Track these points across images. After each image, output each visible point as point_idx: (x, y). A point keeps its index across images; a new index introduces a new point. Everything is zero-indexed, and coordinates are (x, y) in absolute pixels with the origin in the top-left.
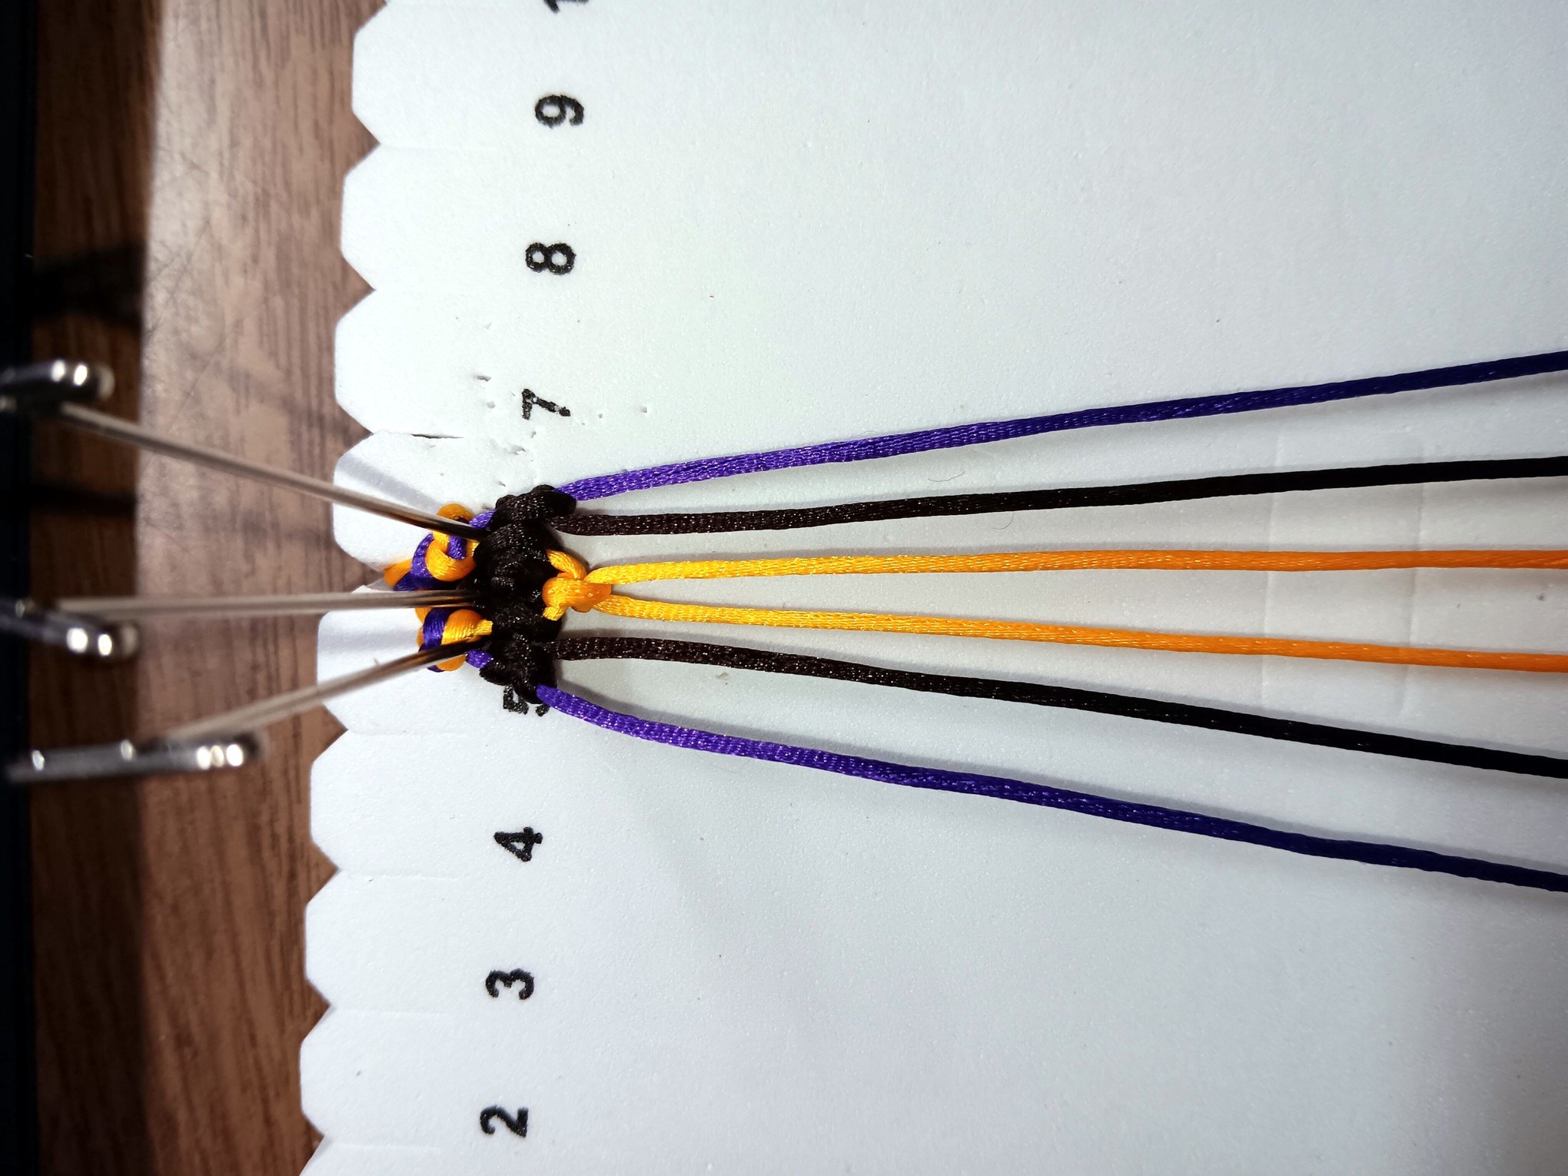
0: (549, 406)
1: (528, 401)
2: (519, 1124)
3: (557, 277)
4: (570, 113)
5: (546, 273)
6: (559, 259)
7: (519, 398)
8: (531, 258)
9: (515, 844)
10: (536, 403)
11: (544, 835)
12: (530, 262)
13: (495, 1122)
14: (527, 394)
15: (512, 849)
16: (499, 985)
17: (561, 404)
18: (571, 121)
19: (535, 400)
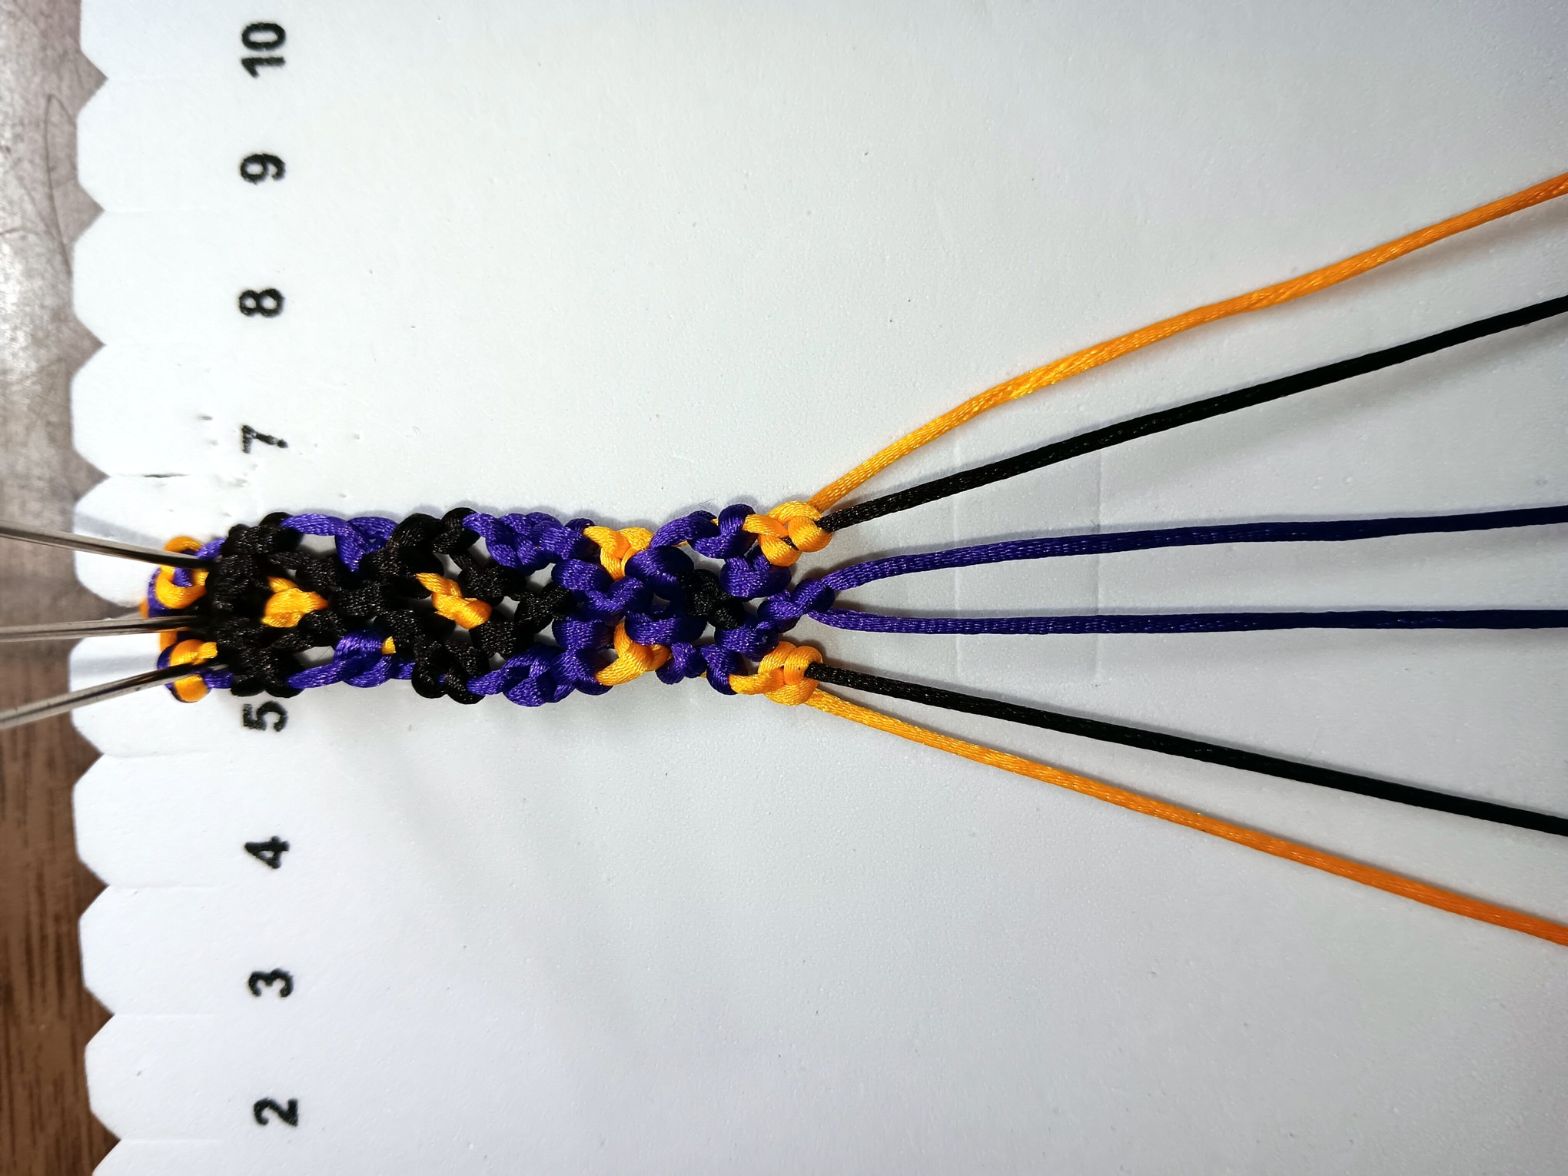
0: (266, 439)
1: (248, 436)
2: (290, 1114)
3: (268, 320)
4: (272, 169)
5: (258, 318)
6: (269, 303)
7: (239, 434)
8: (244, 304)
9: (265, 853)
10: (254, 437)
11: (290, 843)
12: (243, 308)
13: (267, 1113)
14: (246, 430)
15: (262, 858)
16: (261, 984)
17: (278, 436)
18: (273, 177)
19: (255, 435)
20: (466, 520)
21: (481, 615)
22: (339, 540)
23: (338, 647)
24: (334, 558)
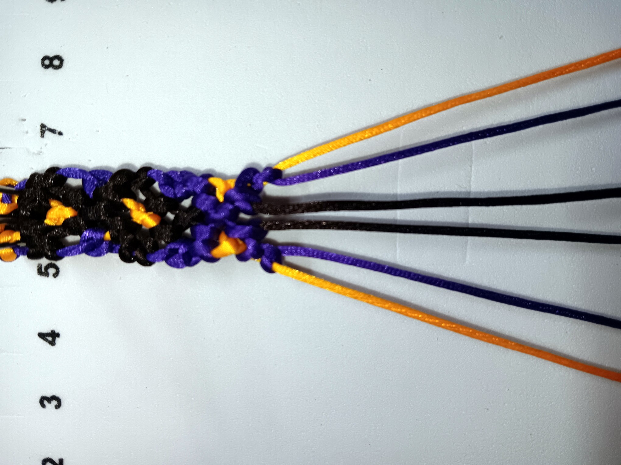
0: (53, 131)
1: (44, 129)
3: (56, 71)
5: (51, 69)
6: (56, 62)
7: (39, 128)
8: (44, 63)
9: (48, 338)
10: (47, 130)
11: (60, 333)
12: (43, 65)
13: (49, 464)
14: (43, 126)
15: (47, 340)
16: (45, 402)
17: (58, 130)
19: (47, 128)
20: (149, 173)
21: (155, 221)
22: (84, 181)
23: (82, 236)
24: (81, 190)
